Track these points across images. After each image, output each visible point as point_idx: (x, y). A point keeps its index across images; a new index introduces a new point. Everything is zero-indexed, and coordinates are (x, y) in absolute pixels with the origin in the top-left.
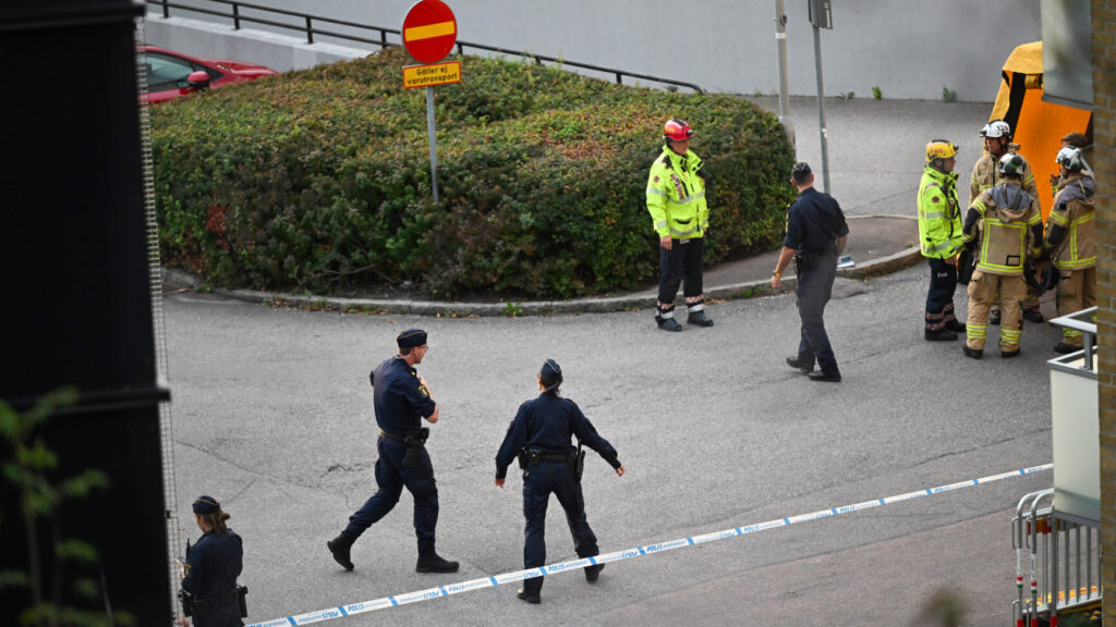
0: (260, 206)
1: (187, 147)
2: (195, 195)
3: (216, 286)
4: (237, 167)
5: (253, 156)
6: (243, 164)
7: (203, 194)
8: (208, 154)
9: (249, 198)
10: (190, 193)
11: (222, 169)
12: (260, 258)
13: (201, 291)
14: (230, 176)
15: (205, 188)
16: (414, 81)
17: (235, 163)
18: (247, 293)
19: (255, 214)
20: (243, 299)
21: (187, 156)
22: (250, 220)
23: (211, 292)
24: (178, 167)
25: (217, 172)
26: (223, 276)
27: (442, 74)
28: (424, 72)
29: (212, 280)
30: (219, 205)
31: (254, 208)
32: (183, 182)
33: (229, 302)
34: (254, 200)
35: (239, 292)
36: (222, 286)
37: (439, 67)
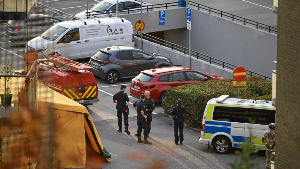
0: (200, 110)
1: (188, 94)
2: (188, 106)
3: (190, 127)
4: (198, 100)
5: (202, 98)
6: (199, 100)
7: (189, 105)
8: (192, 96)
9: (199, 107)
10: (187, 105)
11: (194, 100)
12: (198, 121)
13: (187, 127)
14: (196, 102)
15: (190, 104)
16: (235, 85)
17: (197, 99)
18: (196, 129)
19: (199, 111)
20: (195, 130)
21: (187, 97)
22: (198, 112)
23: (189, 128)
24: (185, 99)
25: (193, 101)
26: (192, 124)
27: (242, 84)
28: (237, 83)
29: (189, 125)
30: (192, 108)
31: (199, 110)
32: (186, 102)
33: (191, 131)
34: (199, 108)
35: (194, 129)
36: (191, 127)
37: (241, 82)
